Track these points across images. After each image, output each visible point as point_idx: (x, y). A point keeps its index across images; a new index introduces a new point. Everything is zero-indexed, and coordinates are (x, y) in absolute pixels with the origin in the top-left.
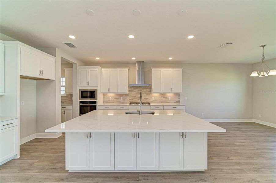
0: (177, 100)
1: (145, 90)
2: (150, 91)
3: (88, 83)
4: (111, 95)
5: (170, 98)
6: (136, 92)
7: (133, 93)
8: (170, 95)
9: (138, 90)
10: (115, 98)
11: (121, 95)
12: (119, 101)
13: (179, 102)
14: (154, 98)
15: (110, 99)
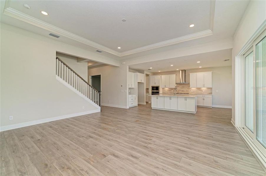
0: (210, 92)
2: (189, 87)
3: (155, 83)
4: (166, 89)
5: (204, 91)
8: (204, 89)
9: (182, 86)
11: (172, 89)
12: (171, 92)
14: (192, 91)
15: (166, 91)
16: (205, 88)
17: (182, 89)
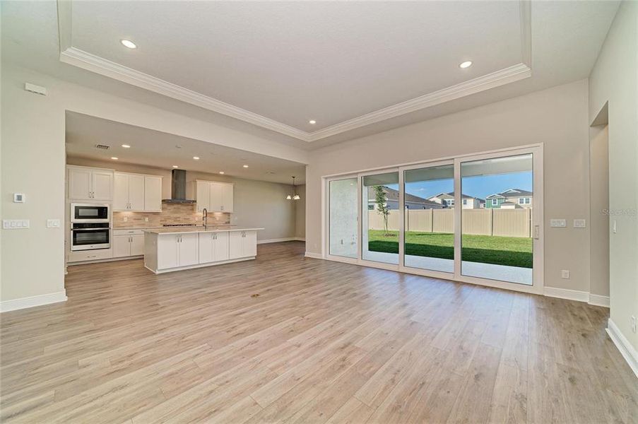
0: (227, 221)
1: (185, 208)
2: (193, 210)
4: (127, 214)
5: (218, 219)
6: (172, 210)
7: (166, 212)
8: (218, 215)
9: (174, 207)
10: (135, 219)
11: (146, 214)
12: (143, 223)
13: (229, 223)
14: (197, 219)
15: (126, 220)
16: (220, 213)
17: (175, 215)
